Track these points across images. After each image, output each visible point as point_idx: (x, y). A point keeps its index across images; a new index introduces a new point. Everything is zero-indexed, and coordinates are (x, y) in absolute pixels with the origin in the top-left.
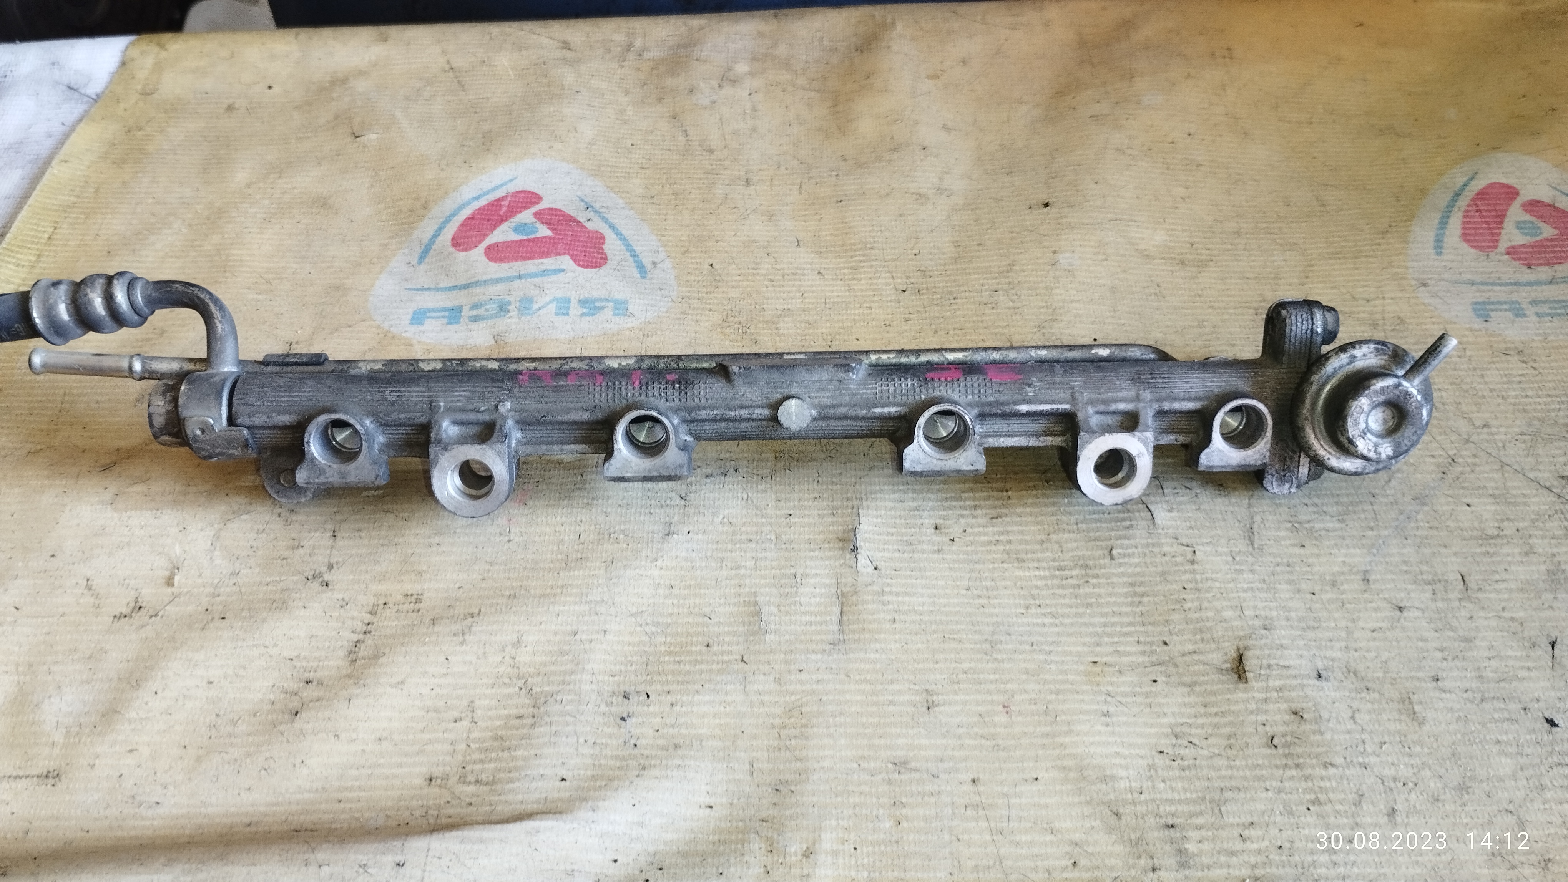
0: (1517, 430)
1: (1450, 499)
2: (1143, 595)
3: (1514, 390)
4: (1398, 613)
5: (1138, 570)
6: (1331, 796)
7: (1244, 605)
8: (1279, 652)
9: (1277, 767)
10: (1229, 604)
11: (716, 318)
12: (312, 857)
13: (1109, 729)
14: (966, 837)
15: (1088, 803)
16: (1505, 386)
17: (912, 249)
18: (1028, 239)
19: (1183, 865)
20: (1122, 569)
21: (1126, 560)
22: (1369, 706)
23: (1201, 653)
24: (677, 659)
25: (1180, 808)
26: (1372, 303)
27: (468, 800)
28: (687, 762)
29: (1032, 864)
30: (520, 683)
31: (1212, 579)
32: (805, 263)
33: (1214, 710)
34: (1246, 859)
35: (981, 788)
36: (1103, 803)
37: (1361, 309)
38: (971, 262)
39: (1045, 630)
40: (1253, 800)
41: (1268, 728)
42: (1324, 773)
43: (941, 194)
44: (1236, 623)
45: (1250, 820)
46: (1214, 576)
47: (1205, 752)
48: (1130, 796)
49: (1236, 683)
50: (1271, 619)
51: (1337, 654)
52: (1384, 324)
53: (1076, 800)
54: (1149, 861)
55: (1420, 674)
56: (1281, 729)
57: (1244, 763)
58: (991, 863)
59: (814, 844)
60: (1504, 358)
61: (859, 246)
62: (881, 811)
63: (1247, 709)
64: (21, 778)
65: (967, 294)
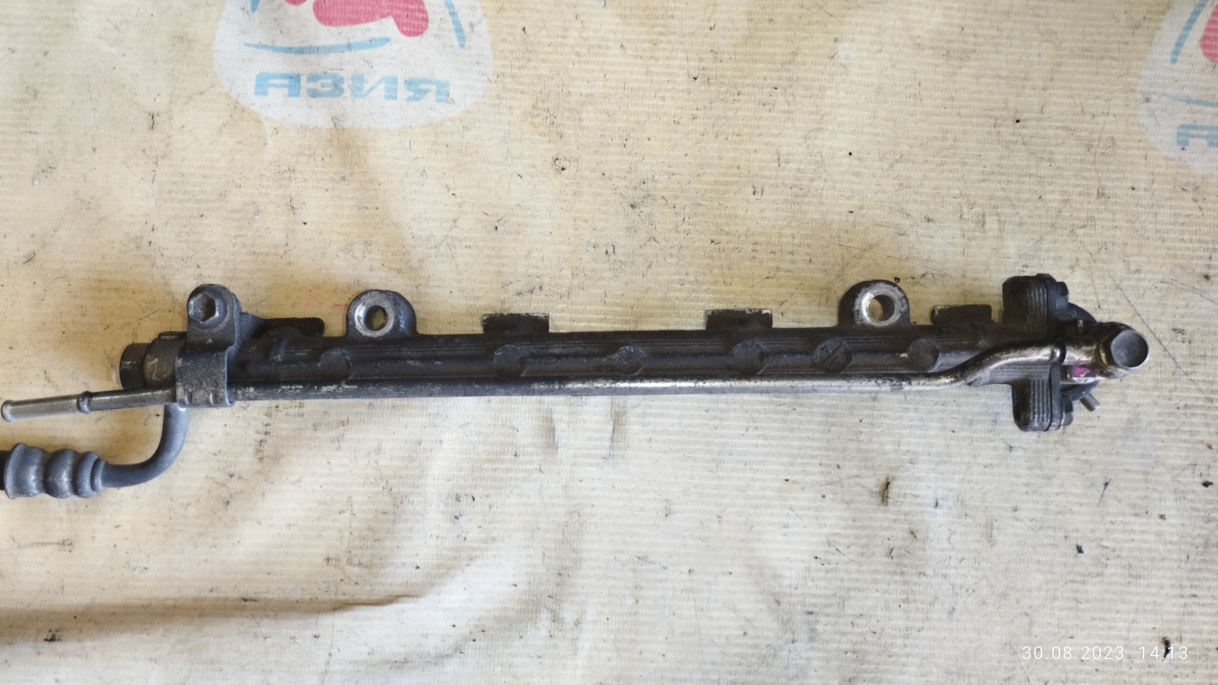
0: (1160, 277)
2: (833, 424)
3: (1175, 232)
4: (1008, 451)
6: (917, 597)
7: (902, 440)
8: (915, 483)
9: (889, 573)
10: (891, 439)
11: (528, 103)
12: (259, 629)
13: (785, 538)
14: (679, 612)
15: (761, 592)
16: (1170, 227)
17: (709, 21)
19: (811, 640)
22: (963, 529)
23: (862, 477)
24: (494, 466)
25: (819, 600)
26: (1096, 119)
27: (355, 580)
28: (501, 553)
29: (718, 633)
30: (383, 484)
31: (885, 416)
32: (610, 31)
33: (859, 524)
34: (852, 638)
35: (694, 577)
36: (771, 593)
37: (1085, 125)
38: (759, 44)
39: (758, 450)
40: (866, 598)
41: (891, 542)
42: (917, 580)
44: (892, 456)
45: (861, 612)
46: (887, 413)
47: (845, 559)
48: (788, 590)
49: (879, 505)
50: (918, 454)
51: (954, 485)
52: (1098, 146)
53: (754, 589)
54: (791, 635)
55: (1006, 505)
56: (899, 543)
57: (868, 568)
58: (693, 631)
59: (582, 616)
60: (1181, 194)
62: (627, 592)
63: (881, 526)
64: (46, 544)
65: (750, 89)
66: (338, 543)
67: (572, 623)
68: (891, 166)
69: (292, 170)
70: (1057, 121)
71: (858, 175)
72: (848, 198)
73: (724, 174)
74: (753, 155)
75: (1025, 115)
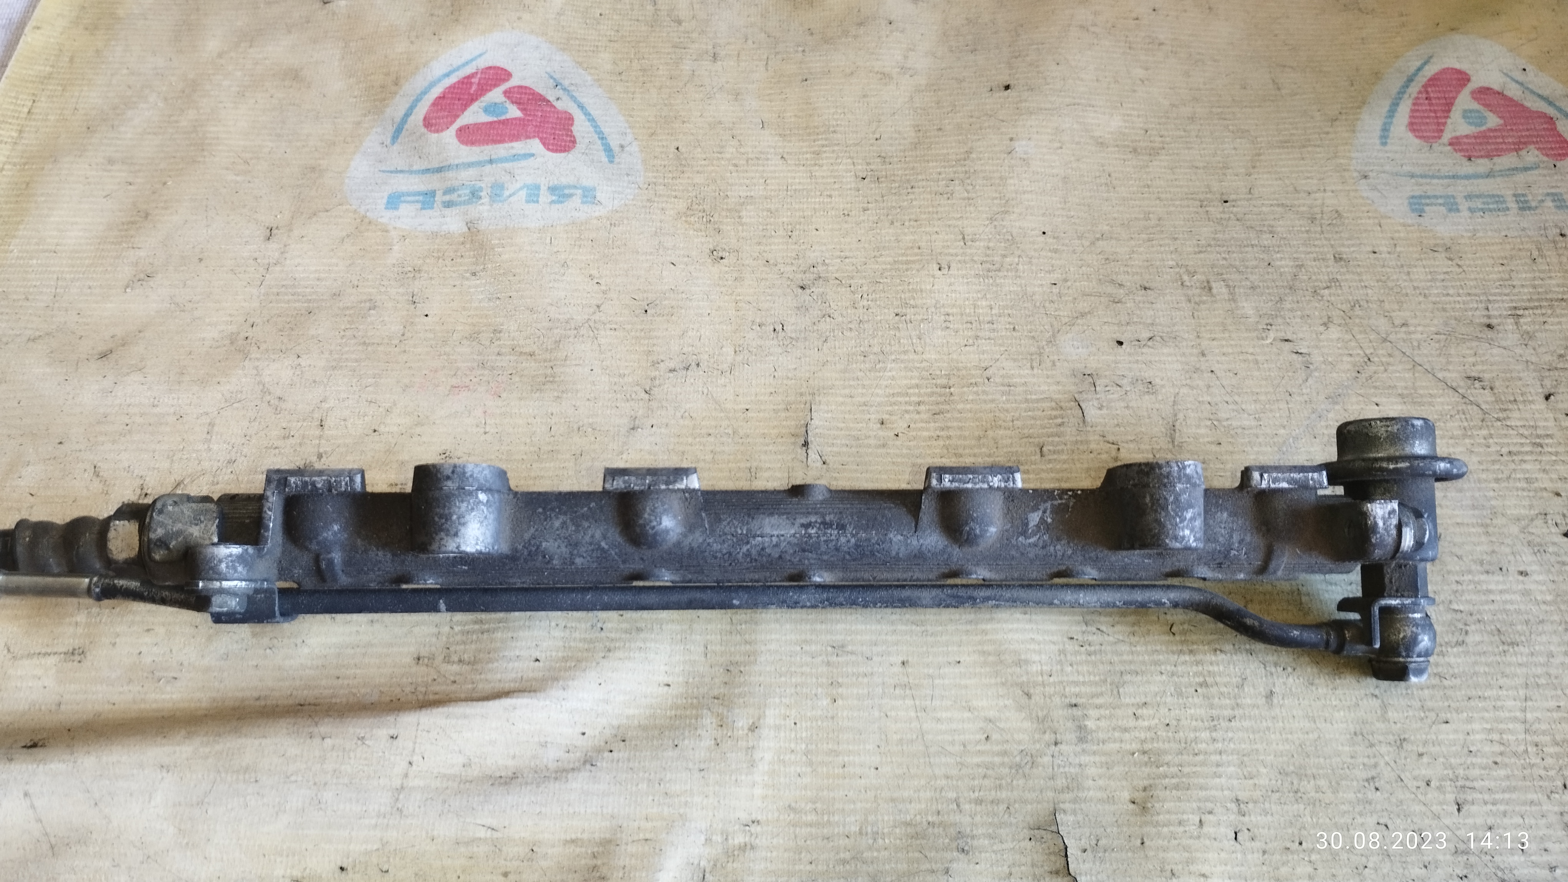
0: (1433, 329)
1: (1361, 398)
3: (1437, 288)
5: (1065, 466)
6: (1218, 679)
9: (1173, 652)
11: (681, 205)
12: (316, 730)
14: (893, 714)
15: (1003, 684)
16: (1429, 284)
17: (874, 133)
18: (986, 124)
19: (1081, 740)
20: (1051, 466)
21: (1055, 456)
25: (1083, 689)
26: (1313, 195)
27: (452, 678)
28: (648, 645)
29: (950, 738)
32: (769, 146)
34: (1137, 735)
35: (910, 670)
36: (1017, 684)
37: (1301, 201)
38: (929, 148)
40: (1148, 682)
41: (1169, 617)
42: (1213, 658)
43: (905, 73)
45: (1144, 700)
47: (1111, 639)
48: (1040, 678)
52: (1322, 218)
53: (993, 681)
54: (1053, 736)
56: (1181, 618)
57: (1144, 648)
58: (914, 737)
59: (759, 719)
60: (1431, 254)
61: (822, 130)
62: (820, 690)
64: (49, 655)
65: (924, 183)
66: (434, 640)
67: (746, 727)
68: (1093, 243)
69: (417, 270)
70: (1269, 199)
71: (1056, 251)
72: (1049, 272)
73: (903, 255)
74: (934, 237)
75: (1233, 197)
